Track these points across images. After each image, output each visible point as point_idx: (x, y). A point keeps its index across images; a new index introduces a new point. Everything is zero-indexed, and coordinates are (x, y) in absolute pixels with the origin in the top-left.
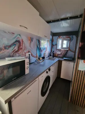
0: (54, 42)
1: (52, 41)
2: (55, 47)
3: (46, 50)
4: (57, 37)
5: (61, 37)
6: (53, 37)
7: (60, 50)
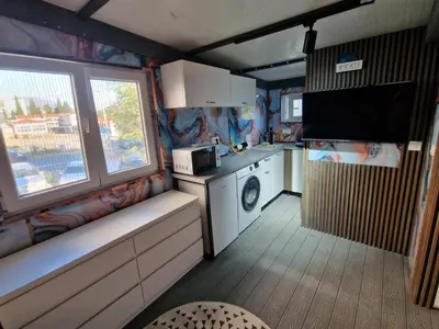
0: (272, 104)
1: (268, 102)
2: (275, 116)
3: (252, 128)
4: (280, 90)
5: (290, 89)
6: (271, 92)
7: (288, 124)
